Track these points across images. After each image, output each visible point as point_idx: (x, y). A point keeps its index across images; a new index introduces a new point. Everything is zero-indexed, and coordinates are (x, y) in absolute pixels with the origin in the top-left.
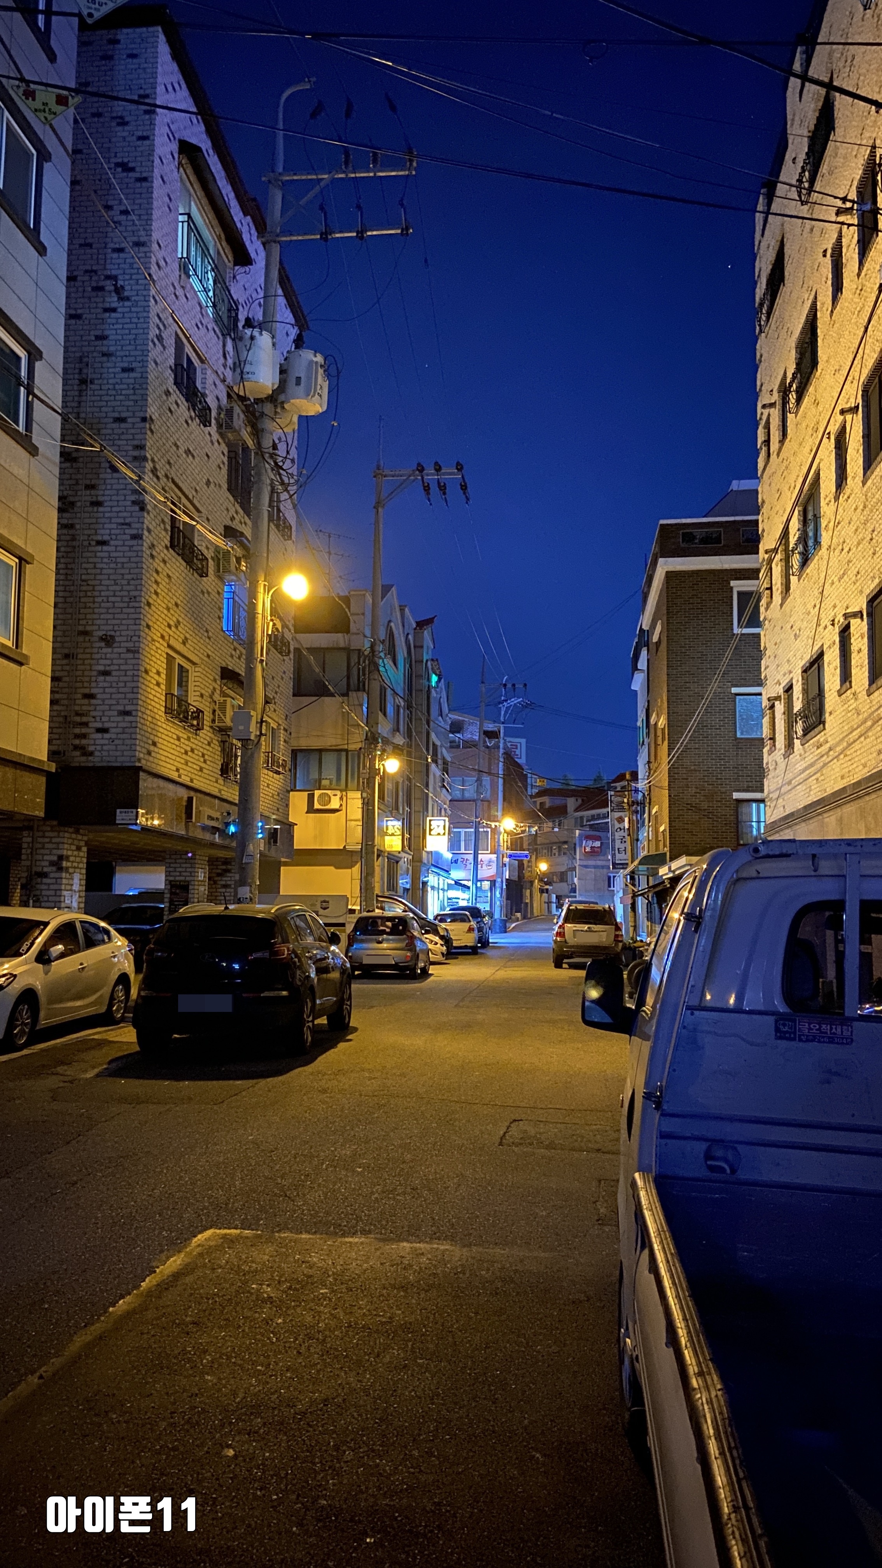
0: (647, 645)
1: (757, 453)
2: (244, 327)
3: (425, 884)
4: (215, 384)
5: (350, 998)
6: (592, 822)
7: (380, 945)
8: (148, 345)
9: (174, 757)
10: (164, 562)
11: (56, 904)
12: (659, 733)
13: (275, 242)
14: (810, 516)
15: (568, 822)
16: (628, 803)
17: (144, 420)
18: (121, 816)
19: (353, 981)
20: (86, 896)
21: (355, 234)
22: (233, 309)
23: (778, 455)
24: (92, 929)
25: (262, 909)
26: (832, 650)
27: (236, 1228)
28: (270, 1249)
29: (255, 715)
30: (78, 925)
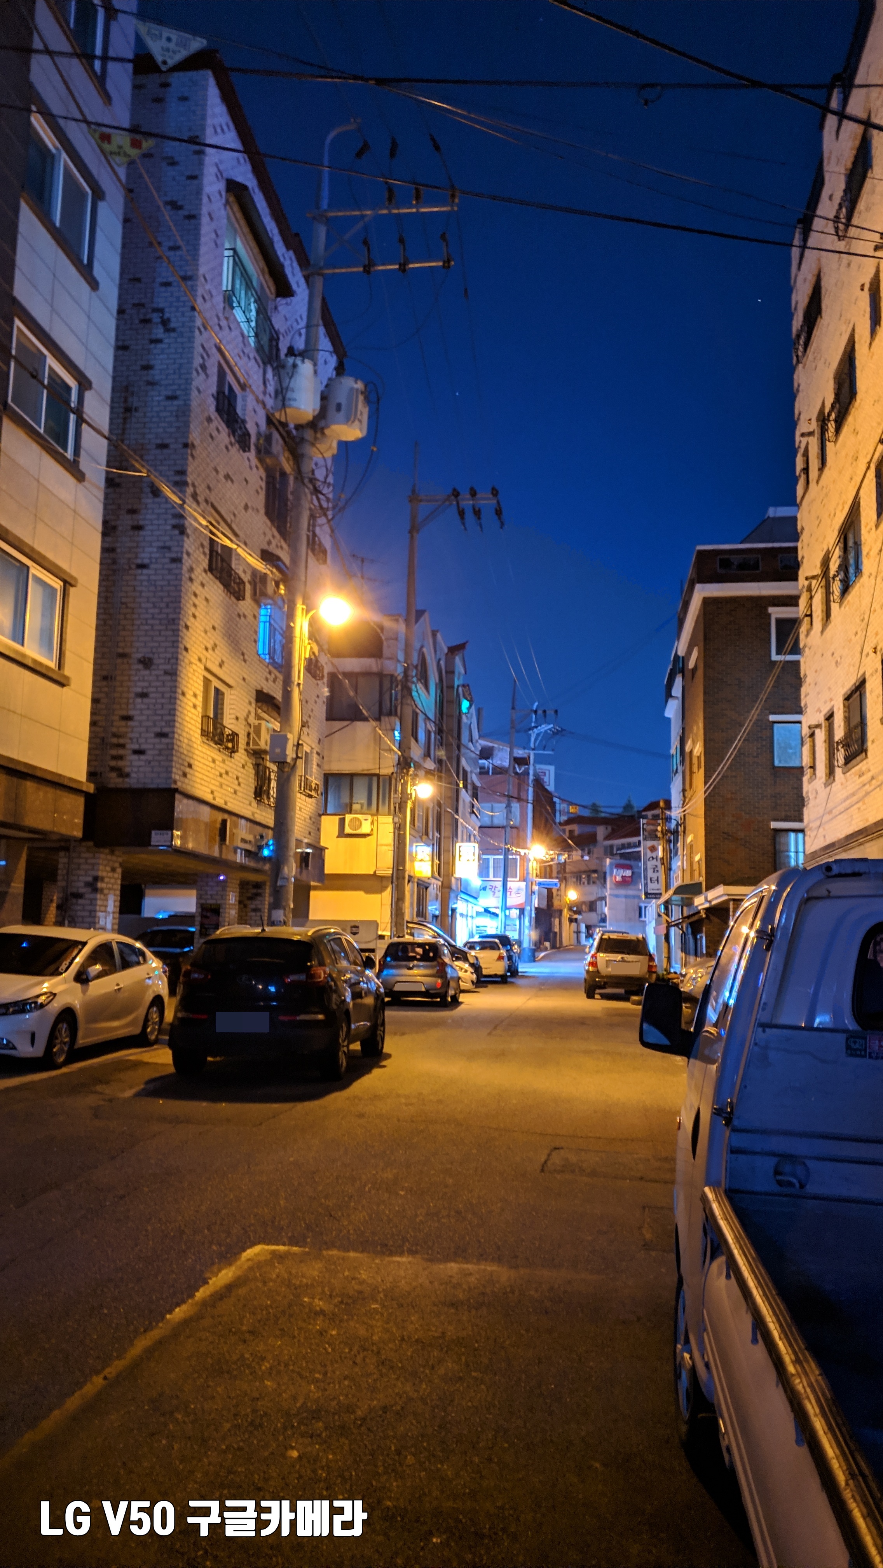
0: (682, 671)
1: (796, 480)
2: (286, 355)
3: (454, 911)
4: (255, 411)
5: (383, 1024)
6: (623, 851)
7: (411, 972)
8: (191, 373)
9: (208, 780)
10: (203, 585)
11: (91, 923)
12: (695, 761)
13: (319, 274)
14: (851, 543)
15: (598, 851)
16: (662, 832)
17: (186, 445)
18: (157, 838)
19: (386, 1008)
20: (119, 918)
21: (397, 267)
22: (274, 339)
23: (818, 482)
24: (126, 950)
25: (296, 932)
26: (875, 677)
27: (284, 1244)
28: (319, 1265)
29: (292, 738)
30: (115, 946)
